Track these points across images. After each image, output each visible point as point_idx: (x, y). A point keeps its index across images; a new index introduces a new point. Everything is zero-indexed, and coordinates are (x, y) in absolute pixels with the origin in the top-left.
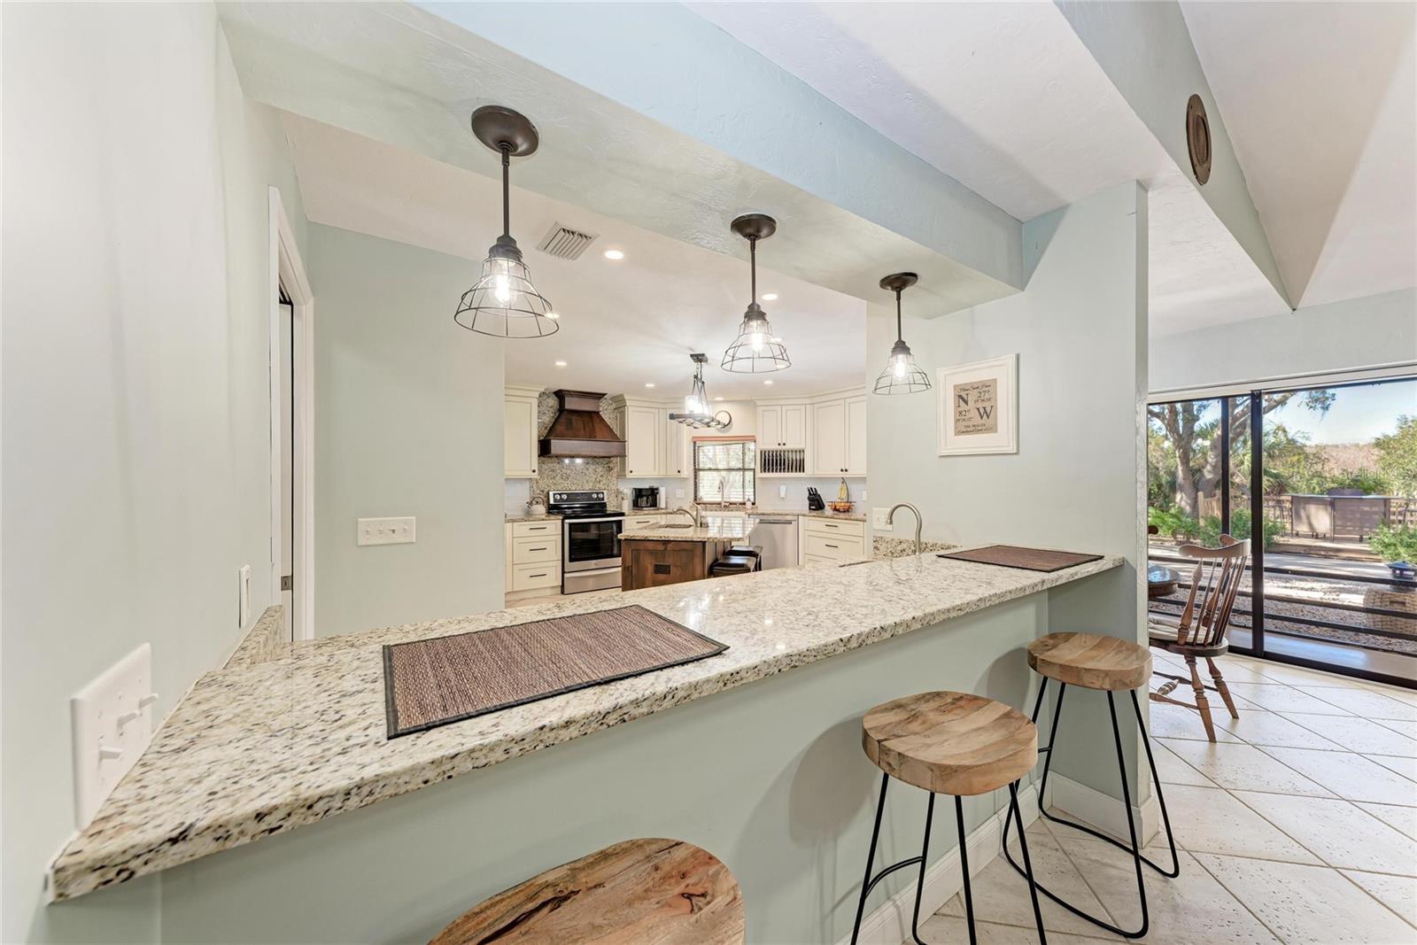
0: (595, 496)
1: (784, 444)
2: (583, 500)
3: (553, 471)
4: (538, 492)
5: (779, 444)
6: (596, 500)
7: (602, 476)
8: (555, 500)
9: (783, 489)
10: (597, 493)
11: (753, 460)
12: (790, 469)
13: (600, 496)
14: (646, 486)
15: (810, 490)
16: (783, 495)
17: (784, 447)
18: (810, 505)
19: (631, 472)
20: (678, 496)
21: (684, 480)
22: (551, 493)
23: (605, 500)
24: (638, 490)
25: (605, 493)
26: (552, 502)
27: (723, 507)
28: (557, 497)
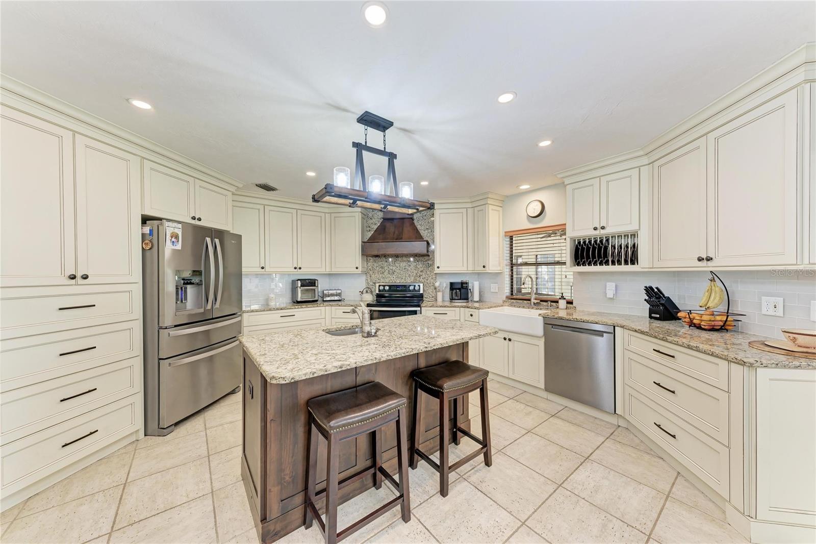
0: (411, 288)
1: (603, 228)
3: (382, 268)
4: (371, 283)
5: (595, 229)
6: (412, 291)
7: (422, 271)
8: (380, 291)
9: (610, 287)
10: (413, 286)
11: (565, 252)
12: (617, 261)
13: (415, 288)
14: (459, 280)
15: (649, 290)
16: (610, 294)
17: (603, 232)
18: (651, 312)
19: (438, 267)
20: (492, 290)
21: (498, 274)
22: (377, 285)
23: (421, 292)
24: (452, 284)
25: (421, 285)
26: (377, 292)
27: (532, 304)
28: (382, 288)
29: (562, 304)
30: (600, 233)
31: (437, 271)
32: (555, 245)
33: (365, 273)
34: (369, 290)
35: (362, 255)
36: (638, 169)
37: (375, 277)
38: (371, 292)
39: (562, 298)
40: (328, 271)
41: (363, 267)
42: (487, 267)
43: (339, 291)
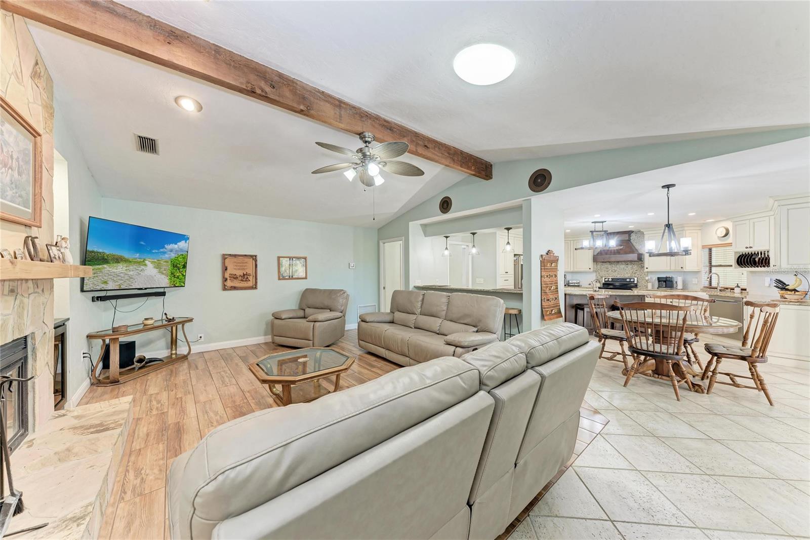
0: (628, 280)
1: (751, 247)
2: (621, 281)
3: (607, 268)
4: (599, 277)
5: (747, 248)
6: (629, 282)
7: (637, 270)
8: (605, 281)
9: (767, 280)
10: (630, 279)
11: (732, 261)
13: (632, 280)
14: (664, 276)
16: (767, 284)
17: (751, 249)
19: (647, 268)
20: (693, 283)
21: (697, 273)
22: (604, 278)
23: (635, 282)
24: (658, 278)
25: (636, 279)
26: (604, 282)
27: (719, 290)
28: (606, 280)
29: (737, 290)
30: (749, 251)
31: (646, 270)
32: (727, 257)
33: (595, 271)
34: (597, 281)
35: (594, 262)
36: (768, 217)
37: (603, 273)
38: (600, 282)
39: (738, 286)
40: (572, 270)
41: (593, 268)
42: (684, 267)
43: (578, 281)
